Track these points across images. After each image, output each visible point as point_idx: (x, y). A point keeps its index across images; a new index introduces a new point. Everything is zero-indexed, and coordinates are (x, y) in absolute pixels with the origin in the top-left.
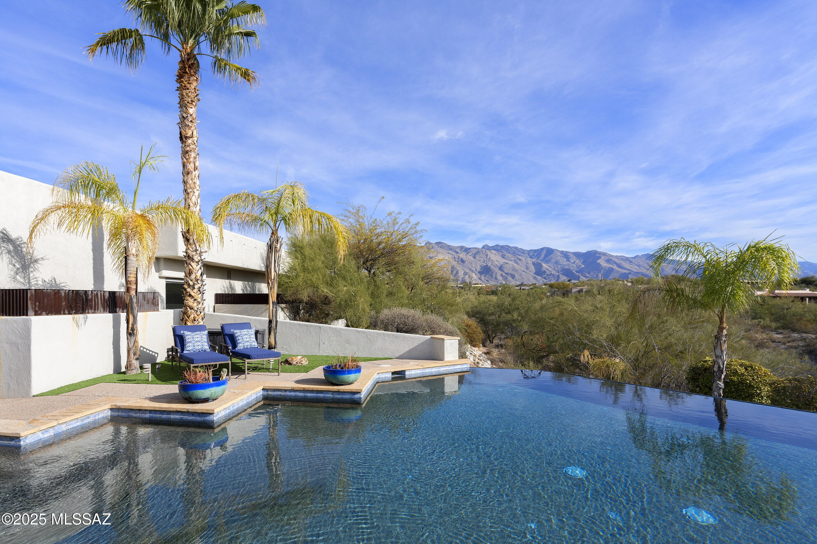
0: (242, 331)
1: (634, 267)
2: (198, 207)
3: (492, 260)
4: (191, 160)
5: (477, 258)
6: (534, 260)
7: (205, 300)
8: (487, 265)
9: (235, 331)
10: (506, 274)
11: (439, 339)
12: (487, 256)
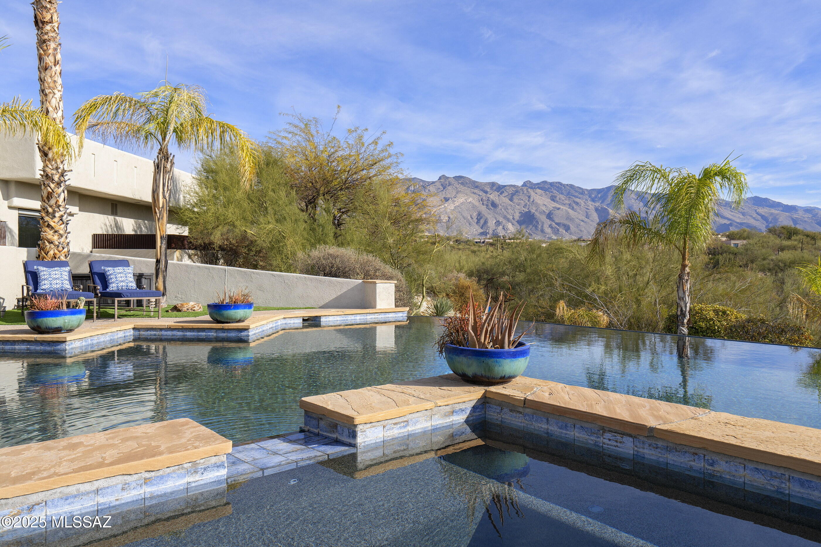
0: (115, 268)
1: (737, 215)
2: (60, 113)
3: (537, 203)
4: (51, 51)
5: (516, 200)
6: (597, 204)
7: (69, 233)
8: (530, 212)
9: (107, 269)
10: (557, 224)
11: (371, 283)
12: (529, 197)
